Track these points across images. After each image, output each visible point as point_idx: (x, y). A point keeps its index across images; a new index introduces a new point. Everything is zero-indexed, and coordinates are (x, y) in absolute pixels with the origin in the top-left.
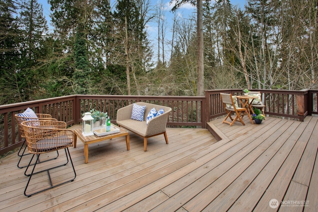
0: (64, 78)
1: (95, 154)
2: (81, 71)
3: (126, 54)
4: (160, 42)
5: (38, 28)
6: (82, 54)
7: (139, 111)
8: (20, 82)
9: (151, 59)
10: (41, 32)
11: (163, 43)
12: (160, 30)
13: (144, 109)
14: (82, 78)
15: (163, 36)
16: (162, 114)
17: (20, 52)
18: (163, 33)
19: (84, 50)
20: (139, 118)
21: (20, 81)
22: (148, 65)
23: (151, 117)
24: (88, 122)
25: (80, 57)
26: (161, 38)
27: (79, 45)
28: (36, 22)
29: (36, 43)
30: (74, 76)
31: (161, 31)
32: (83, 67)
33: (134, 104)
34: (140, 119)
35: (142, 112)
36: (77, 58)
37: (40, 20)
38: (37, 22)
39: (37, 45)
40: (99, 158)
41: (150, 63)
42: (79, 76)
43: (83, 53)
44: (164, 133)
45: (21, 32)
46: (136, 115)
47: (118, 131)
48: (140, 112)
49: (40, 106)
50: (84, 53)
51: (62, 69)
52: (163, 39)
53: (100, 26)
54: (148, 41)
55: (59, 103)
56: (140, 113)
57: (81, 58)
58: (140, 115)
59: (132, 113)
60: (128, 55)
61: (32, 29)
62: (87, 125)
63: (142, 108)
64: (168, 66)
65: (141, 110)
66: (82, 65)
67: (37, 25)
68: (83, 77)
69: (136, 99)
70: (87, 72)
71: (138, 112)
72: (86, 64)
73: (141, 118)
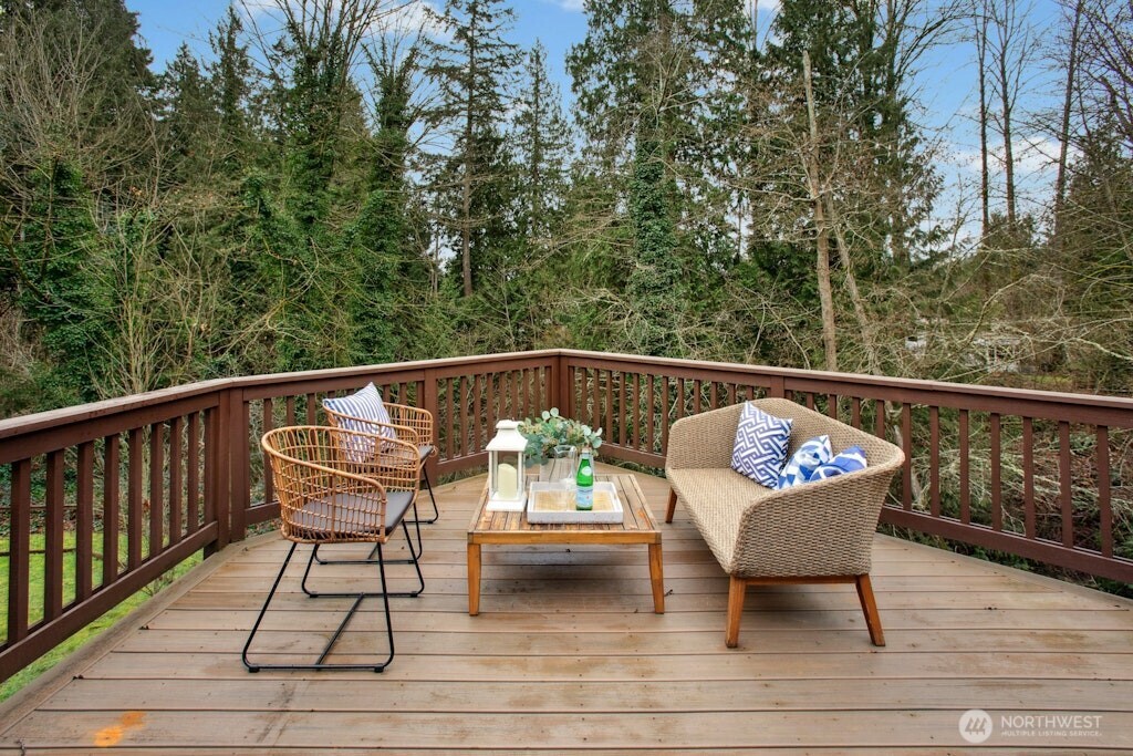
0: (603, 295)
1: (527, 587)
2: (652, 268)
3: (813, 197)
4: (987, 130)
5: (552, 152)
6: (652, 213)
7: (759, 440)
8: (513, 306)
9: (930, 209)
10: (559, 162)
11: (1007, 133)
12: (988, 75)
13: (782, 432)
14: (656, 294)
15: (1005, 98)
16: (833, 479)
17: (515, 225)
18: (1005, 85)
19: (658, 199)
20: (759, 471)
21: (513, 304)
22: (918, 235)
23: (791, 478)
24: (508, 457)
25: (649, 222)
26: (997, 107)
27: (643, 184)
28: (546, 136)
29: (549, 196)
30: (633, 287)
31: (992, 78)
32: (660, 256)
33: (746, 403)
34: (762, 479)
35: (771, 448)
36: (640, 227)
37: (557, 126)
38: (548, 135)
39: (550, 201)
40: (528, 609)
41: (926, 226)
42: (645, 288)
43: (655, 209)
44: (860, 580)
45: (515, 170)
46: (748, 456)
47: (613, 515)
48: (762, 445)
49: (430, 378)
50: (660, 207)
51: (606, 267)
52: (1007, 111)
53: (716, 110)
54: (916, 134)
55: (485, 374)
56: (764, 452)
57: (650, 227)
58: (765, 459)
59: (732, 443)
60: (820, 203)
61: (537, 158)
62: (505, 468)
63: (772, 426)
64: (1044, 239)
65: (770, 437)
66: (654, 250)
67: (550, 144)
68: (657, 289)
69: (766, 383)
70: (669, 271)
71: (756, 446)
72: (668, 244)
73: (767, 473)
